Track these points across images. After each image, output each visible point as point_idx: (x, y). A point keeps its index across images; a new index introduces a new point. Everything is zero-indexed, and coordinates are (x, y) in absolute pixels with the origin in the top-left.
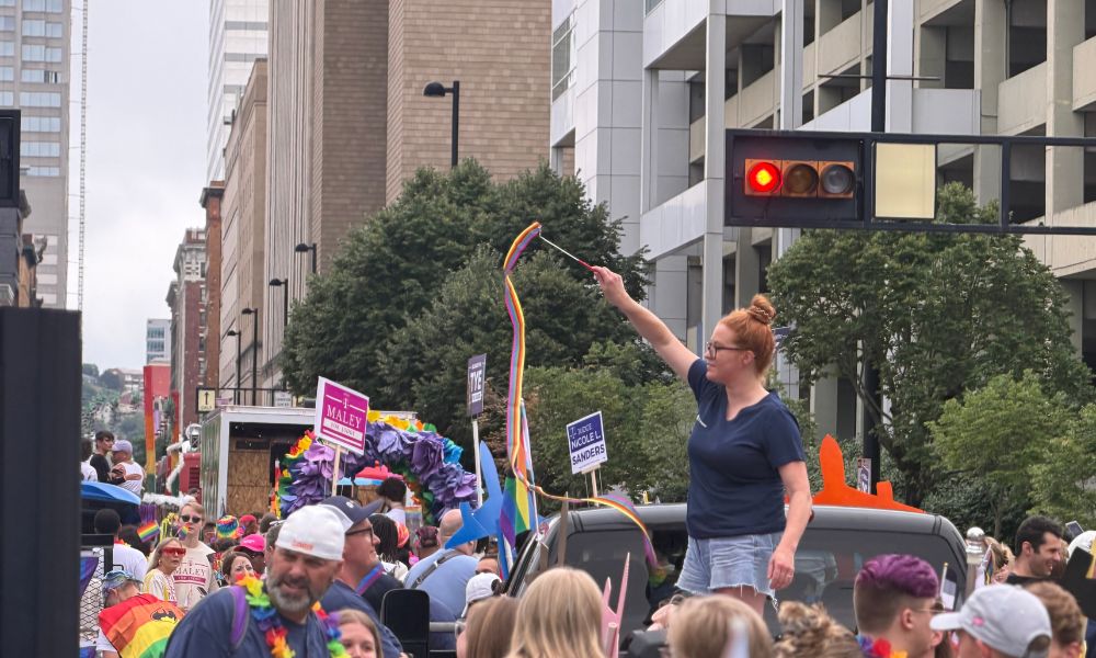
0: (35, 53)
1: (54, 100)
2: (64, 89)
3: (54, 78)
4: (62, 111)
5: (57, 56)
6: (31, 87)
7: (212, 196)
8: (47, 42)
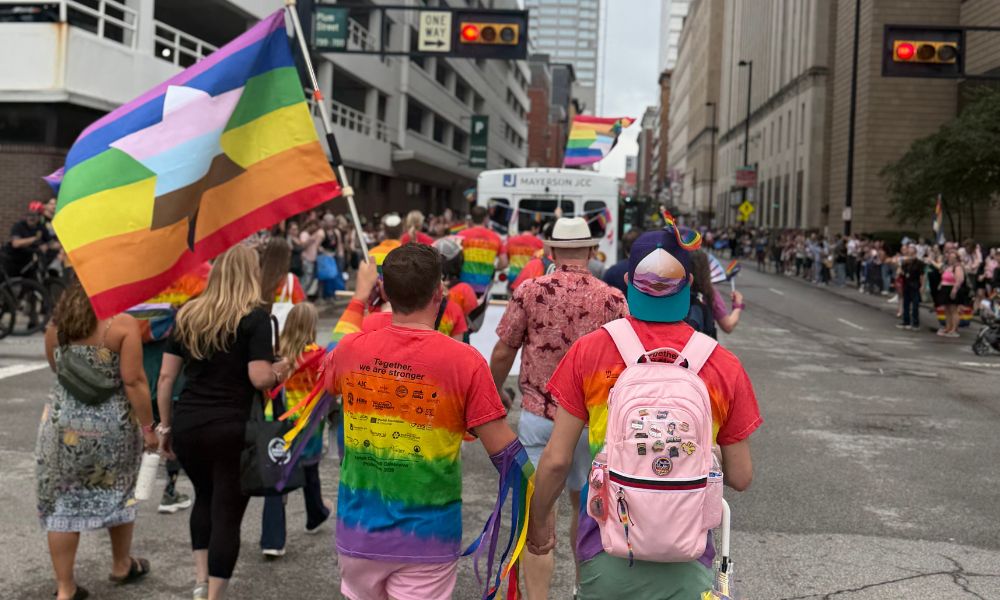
0: (584, 35)
1: (590, 54)
2: (596, 50)
3: (592, 45)
4: (594, 60)
5: (592, 36)
6: (583, 49)
7: (665, 78)
8: (589, 30)
